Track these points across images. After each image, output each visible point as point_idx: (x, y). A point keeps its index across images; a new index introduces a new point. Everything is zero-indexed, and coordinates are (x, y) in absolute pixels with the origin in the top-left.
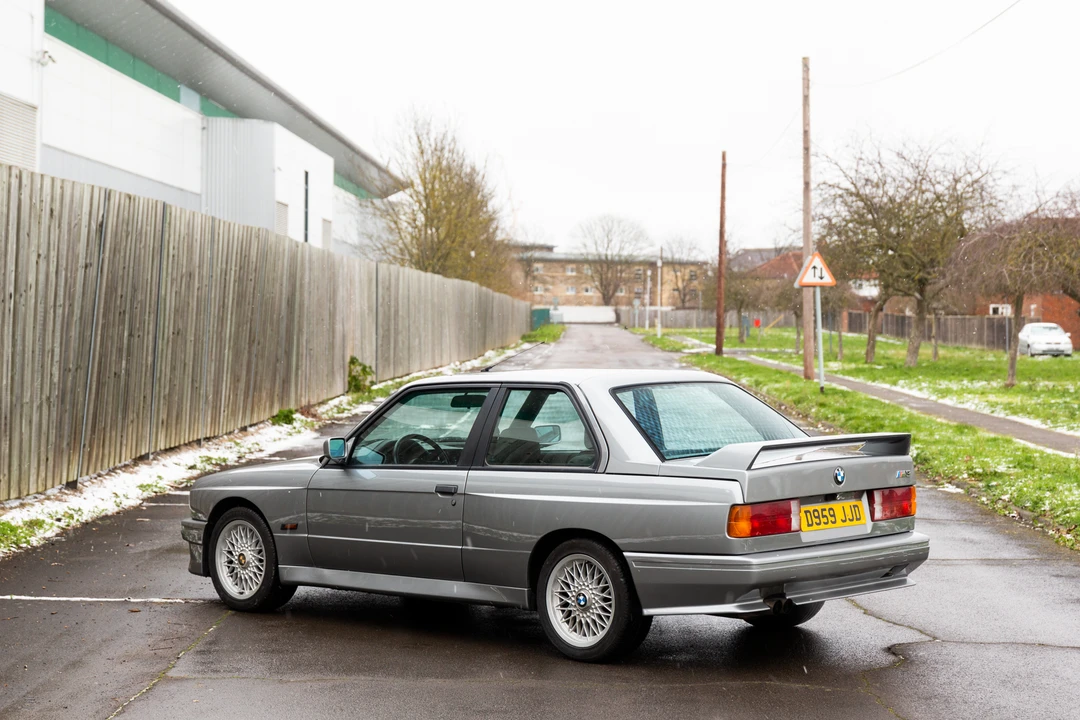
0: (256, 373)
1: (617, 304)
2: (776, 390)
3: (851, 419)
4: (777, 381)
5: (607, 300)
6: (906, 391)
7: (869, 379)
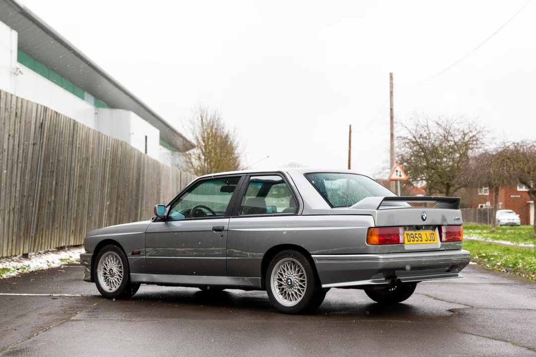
0: (120, 214)
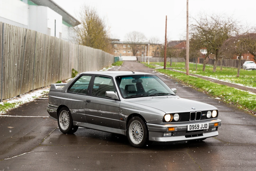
1: (137, 56)
2: (179, 77)
3: (197, 84)
4: (179, 75)
5: (134, 54)
6: (212, 78)
7: (203, 75)
